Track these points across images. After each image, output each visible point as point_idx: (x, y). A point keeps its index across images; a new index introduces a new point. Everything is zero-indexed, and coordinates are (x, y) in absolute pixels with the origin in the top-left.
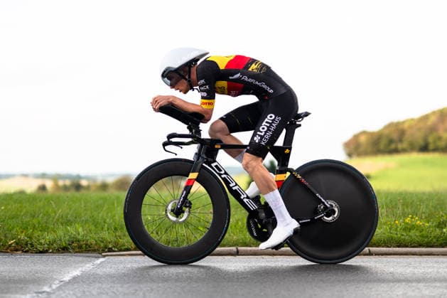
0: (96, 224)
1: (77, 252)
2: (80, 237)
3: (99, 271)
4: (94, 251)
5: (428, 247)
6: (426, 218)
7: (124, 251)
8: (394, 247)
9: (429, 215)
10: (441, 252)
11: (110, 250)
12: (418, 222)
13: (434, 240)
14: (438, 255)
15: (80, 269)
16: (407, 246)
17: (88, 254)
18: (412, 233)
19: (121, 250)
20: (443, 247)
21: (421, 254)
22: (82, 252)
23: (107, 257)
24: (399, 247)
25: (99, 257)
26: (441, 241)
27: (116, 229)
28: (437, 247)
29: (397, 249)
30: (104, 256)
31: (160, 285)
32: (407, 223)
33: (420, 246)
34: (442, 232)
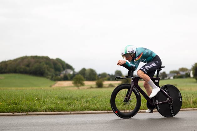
12: (0, 103)
13: (5, 110)
14: (6, 116)
20: (8, 113)
28: (6, 112)
34: (8, 107)
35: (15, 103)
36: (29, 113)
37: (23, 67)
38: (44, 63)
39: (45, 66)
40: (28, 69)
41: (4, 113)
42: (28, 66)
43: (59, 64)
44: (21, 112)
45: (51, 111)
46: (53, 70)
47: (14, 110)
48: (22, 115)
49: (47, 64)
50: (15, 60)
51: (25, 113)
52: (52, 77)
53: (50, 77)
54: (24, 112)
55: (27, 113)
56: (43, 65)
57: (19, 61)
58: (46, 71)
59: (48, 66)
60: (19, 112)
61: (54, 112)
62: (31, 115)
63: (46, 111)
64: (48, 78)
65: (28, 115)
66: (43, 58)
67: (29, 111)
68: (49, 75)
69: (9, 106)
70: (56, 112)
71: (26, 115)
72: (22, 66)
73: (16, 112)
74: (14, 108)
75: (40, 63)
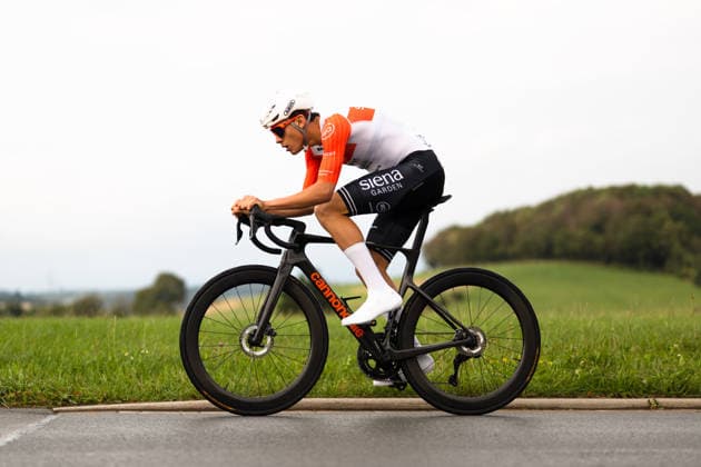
0: (43, 364)
1: (14, 406)
2: (19, 384)
3: (48, 434)
4: (41, 404)
5: (552, 396)
6: (549, 353)
7: (87, 404)
9: (554, 349)
10: (573, 405)
11: (66, 403)
13: (562, 387)
14: (567, 409)
15: (18, 431)
17: (30, 410)
19: (81, 403)
20: (575, 397)
22: (22, 406)
23: (60, 415)
25: (48, 414)
26: (572, 388)
27: (74, 370)
28: (566, 397)
30: (56, 412)
31: (143, 453)
33: (541, 395)
34: (573, 375)
36: (660, 400)
37: (580, 233)
38: (664, 214)
39: (669, 225)
40: (599, 240)
41: (557, 397)
42: (598, 228)
44: (628, 397)
47: (598, 389)
48: (634, 408)
49: (676, 217)
50: (547, 207)
51: (643, 401)
53: (693, 272)
54: (640, 396)
55: (651, 400)
56: (662, 222)
57: (560, 208)
58: (677, 248)
59: (680, 225)
60: (621, 397)
62: (667, 408)
64: (683, 277)
65: (658, 407)
66: (659, 192)
67: (659, 394)
68: (689, 265)
69: (577, 372)
71: (648, 408)
72: (578, 232)
73: (605, 394)
74: (598, 380)
75: (649, 213)
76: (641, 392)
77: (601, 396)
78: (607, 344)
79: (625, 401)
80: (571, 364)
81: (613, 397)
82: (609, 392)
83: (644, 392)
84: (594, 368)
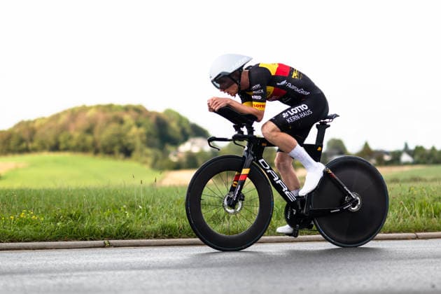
5: (41, 241)
6: (42, 212)
8: (7, 242)
9: (46, 210)
10: (55, 246)
12: (34, 217)
13: (48, 235)
14: (51, 249)
16: (20, 241)
18: (26, 227)
20: (57, 241)
21: (34, 249)
24: (12, 242)
26: (54, 235)
28: (51, 240)
29: (10, 244)
32: (22, 219)
33: (34, 240)
34: (56, 226)
35: (71, 216)
36: (111, 241)
37: (77, 135)
38: (131, 123)
39: (134, 130)
40: (89, 139)
41: (45, 241)
42: (89, 131)
43: (174, 125)
44: (91, 240)
45: (170, 237)
46: (157, 141)
47: (73, 235)
48: (95, 247)
49: (139, 125)
51: (101, 242)
52: (156, 160)
54: (99, 239)
55: (106, 241)
56: (130, 128)
57: (64, 119)
58: (139, 145)
59: (141, 130)
60: (86, 240)
61: (180, 237)
62: (116, 246)
63: (156, 237)
65: (110, 246)
66: (129, 108)
67: (111, 237)
68: (147, 155)
69: (58, 224)
70: (183, 238)
71: (104, 246)
73: (76, 238)
74: (72, 229)
75: (121, 122)
76: (100, 236)
77: (73, 240)
78: (81, 205)
79: (89, 243)
80: (56, 220)
81: (81, 240)
82: (79, 237)
83: (102, 236)
84: (70, 222)
